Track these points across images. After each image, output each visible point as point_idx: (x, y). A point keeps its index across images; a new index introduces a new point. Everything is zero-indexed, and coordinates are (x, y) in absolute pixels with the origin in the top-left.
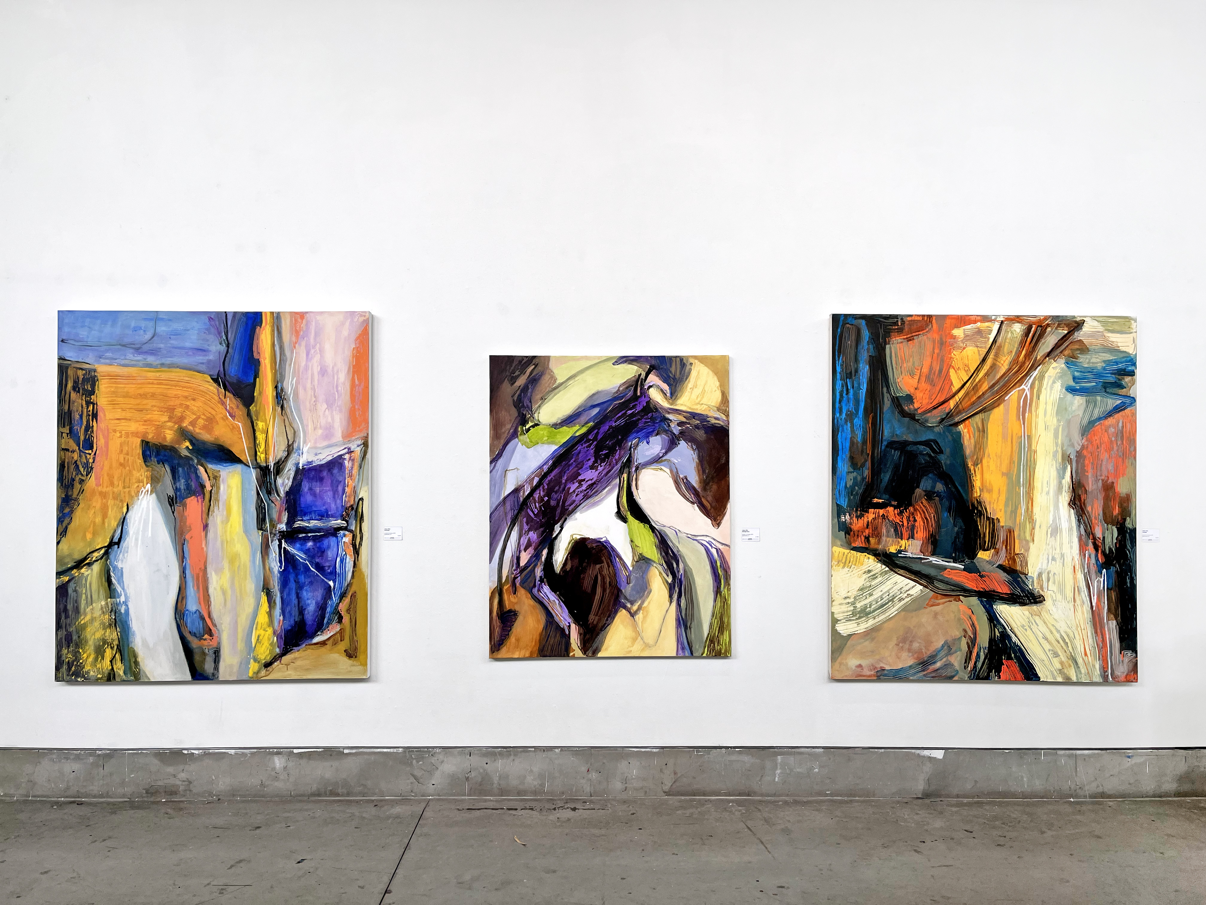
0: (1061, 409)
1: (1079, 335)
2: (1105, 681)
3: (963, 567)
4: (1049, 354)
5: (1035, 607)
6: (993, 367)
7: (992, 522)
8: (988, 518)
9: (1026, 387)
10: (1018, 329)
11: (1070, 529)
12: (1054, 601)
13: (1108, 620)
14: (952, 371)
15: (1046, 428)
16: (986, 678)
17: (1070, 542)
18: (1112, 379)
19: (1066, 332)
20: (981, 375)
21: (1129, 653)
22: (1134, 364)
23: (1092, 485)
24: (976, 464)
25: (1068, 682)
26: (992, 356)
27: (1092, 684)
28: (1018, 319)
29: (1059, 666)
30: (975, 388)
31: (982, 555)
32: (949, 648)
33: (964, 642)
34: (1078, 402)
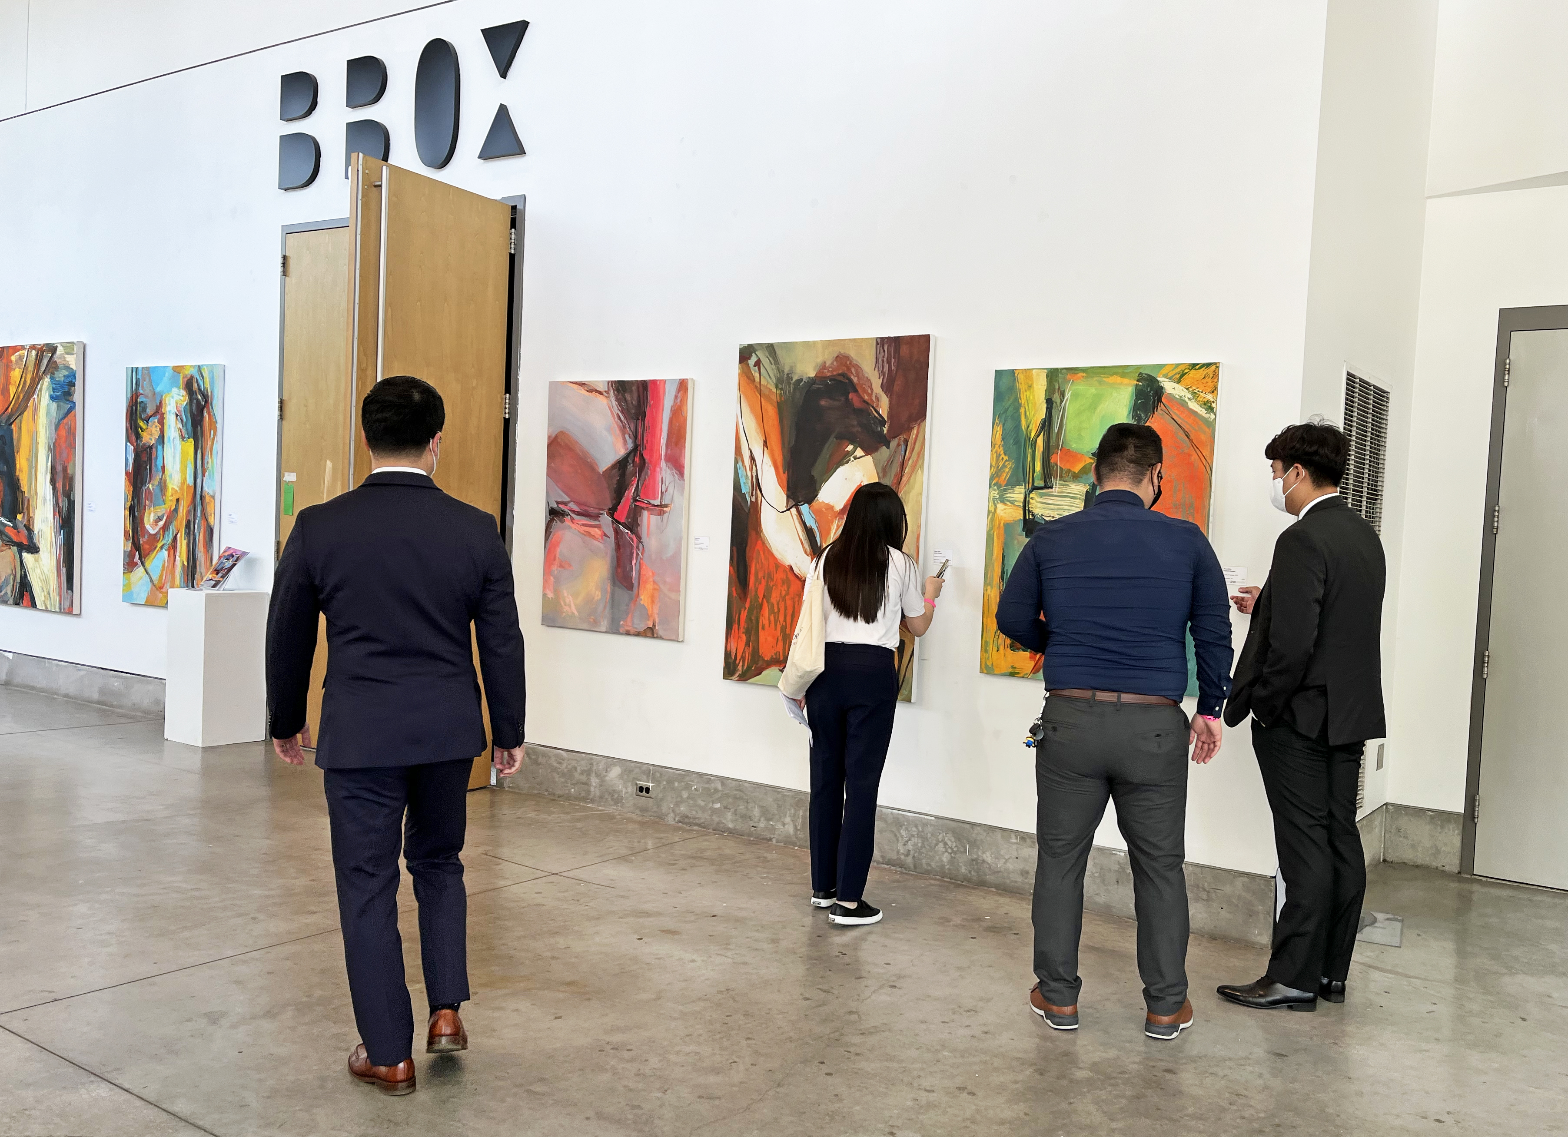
0: (48, 413)
1: (56, 358)
2: (61, 612)
3: (12, 525)
4: (44, 372)
5: (36, 555)
6: (25, 381)
7: (23, 493)
8: (21, 491)
9: (35, 396)
10: (34, 353)
11: (50, 500)
12: (43, 551)
13: (63, 566)
14: (10, 386)
15: (43, 426)
16: (18, 604)
17: (50, 508)
18: (66, 389)
19: (50, 355)
20: (20, 388)
21: (70, 592)
22: (75, 378)
23: (59, 468)
24: (17, 453)
25: (46, 611)
26: (24, 375)
27: (55, 612)
28: (33, 347)
29: (43, 599)
30: (19, 397)
31: (19, 517)
32: (7, 580)
33: (12, 577)
34: (54, 405)
